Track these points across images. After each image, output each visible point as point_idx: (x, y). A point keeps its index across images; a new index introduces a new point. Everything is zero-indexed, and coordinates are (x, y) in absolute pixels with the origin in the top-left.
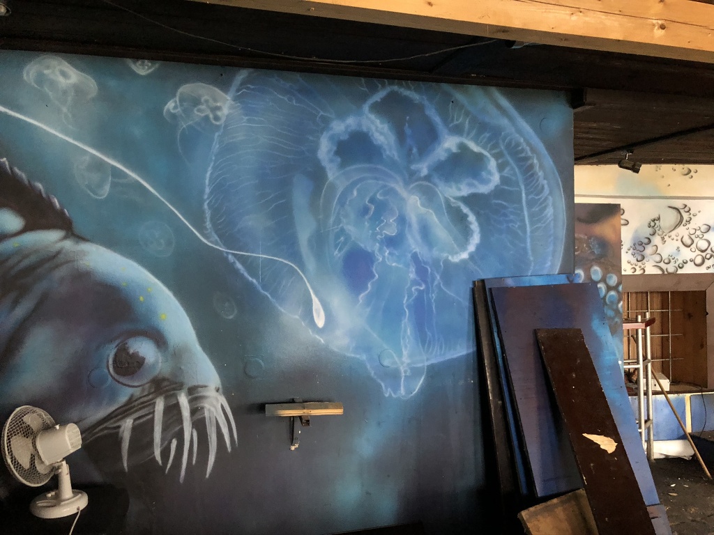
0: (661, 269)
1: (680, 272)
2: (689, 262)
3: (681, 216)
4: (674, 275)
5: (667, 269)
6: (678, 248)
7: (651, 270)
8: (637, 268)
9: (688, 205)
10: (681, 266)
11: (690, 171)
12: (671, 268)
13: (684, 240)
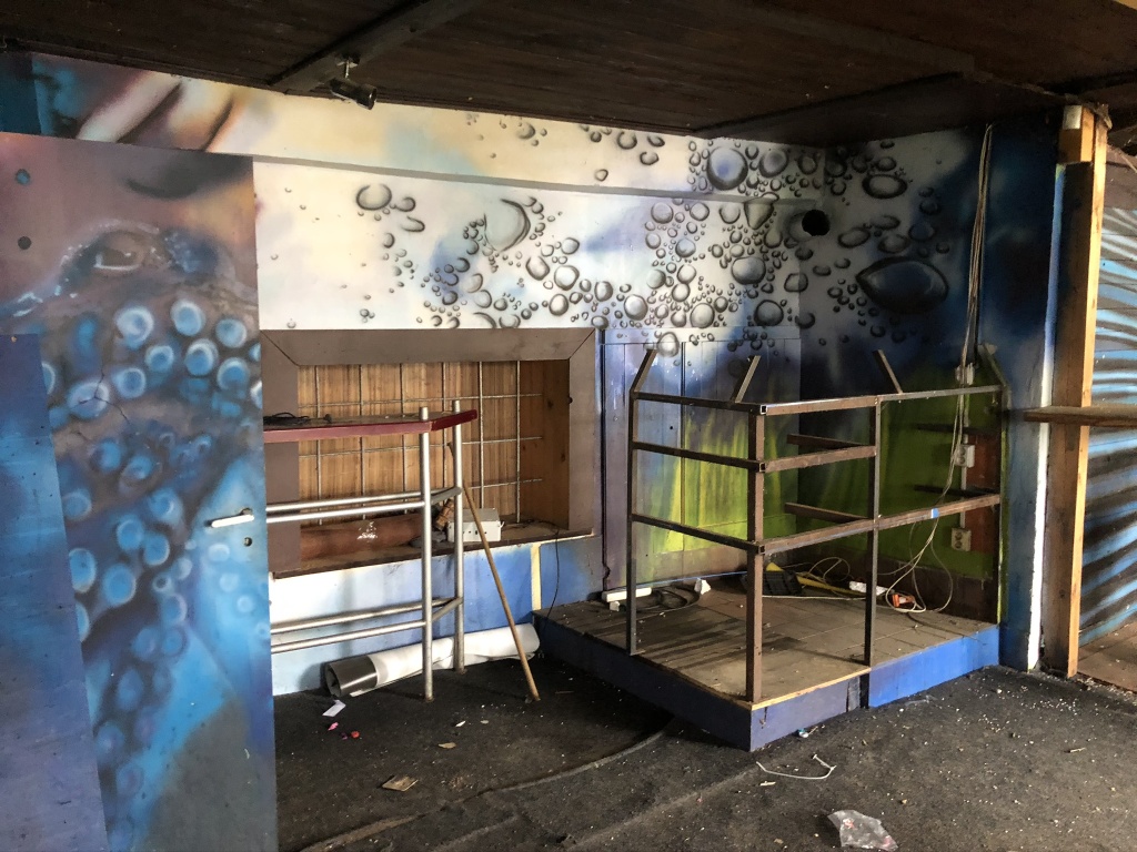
0: (491, 320)
1: (525, 325)
2: (541, 307)
3: (527, 220)
4: (513, 330)
5: (500, 320)
6: (521, 280)
7: (470, 321)
8: (445, 317)
9: (540, 200)
10: (526, 314)
11: (533, 131)
12: (508, 319)
13: (531, 265)
